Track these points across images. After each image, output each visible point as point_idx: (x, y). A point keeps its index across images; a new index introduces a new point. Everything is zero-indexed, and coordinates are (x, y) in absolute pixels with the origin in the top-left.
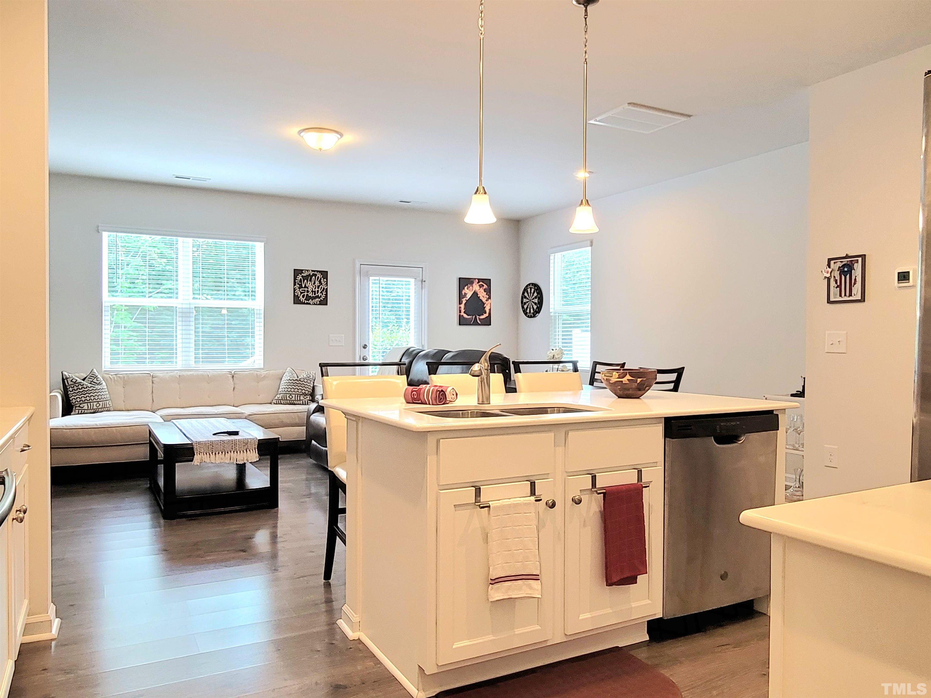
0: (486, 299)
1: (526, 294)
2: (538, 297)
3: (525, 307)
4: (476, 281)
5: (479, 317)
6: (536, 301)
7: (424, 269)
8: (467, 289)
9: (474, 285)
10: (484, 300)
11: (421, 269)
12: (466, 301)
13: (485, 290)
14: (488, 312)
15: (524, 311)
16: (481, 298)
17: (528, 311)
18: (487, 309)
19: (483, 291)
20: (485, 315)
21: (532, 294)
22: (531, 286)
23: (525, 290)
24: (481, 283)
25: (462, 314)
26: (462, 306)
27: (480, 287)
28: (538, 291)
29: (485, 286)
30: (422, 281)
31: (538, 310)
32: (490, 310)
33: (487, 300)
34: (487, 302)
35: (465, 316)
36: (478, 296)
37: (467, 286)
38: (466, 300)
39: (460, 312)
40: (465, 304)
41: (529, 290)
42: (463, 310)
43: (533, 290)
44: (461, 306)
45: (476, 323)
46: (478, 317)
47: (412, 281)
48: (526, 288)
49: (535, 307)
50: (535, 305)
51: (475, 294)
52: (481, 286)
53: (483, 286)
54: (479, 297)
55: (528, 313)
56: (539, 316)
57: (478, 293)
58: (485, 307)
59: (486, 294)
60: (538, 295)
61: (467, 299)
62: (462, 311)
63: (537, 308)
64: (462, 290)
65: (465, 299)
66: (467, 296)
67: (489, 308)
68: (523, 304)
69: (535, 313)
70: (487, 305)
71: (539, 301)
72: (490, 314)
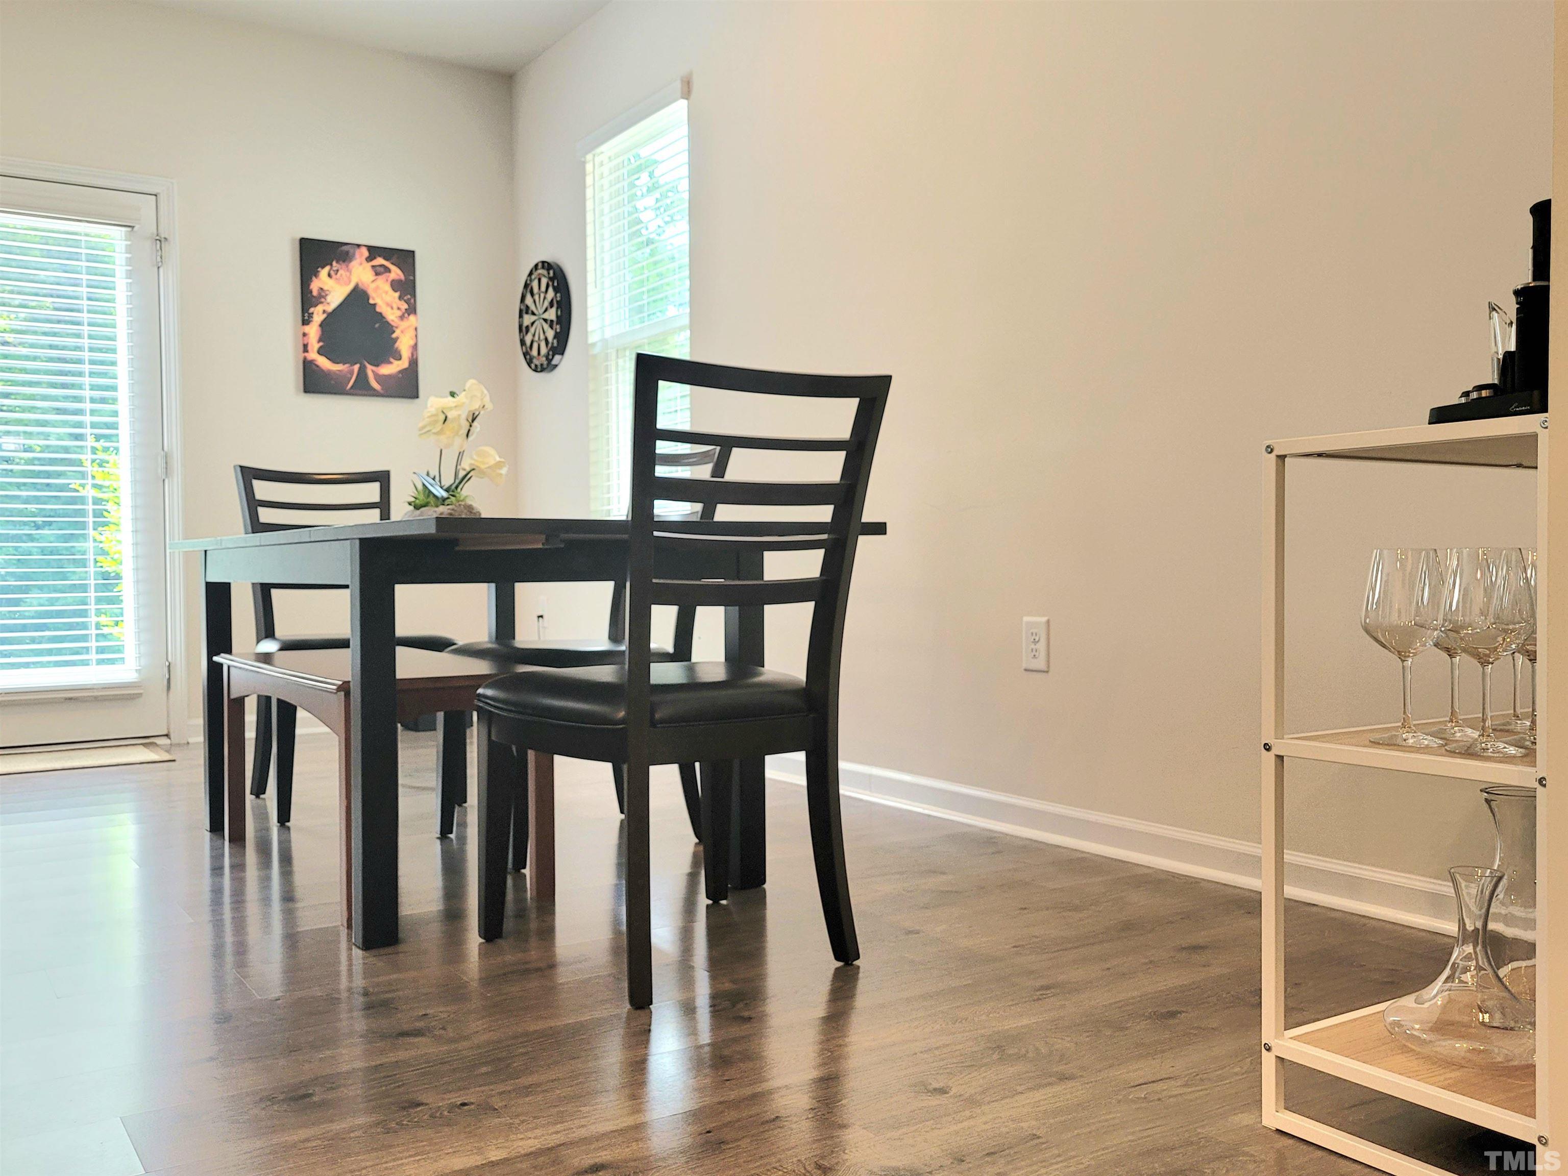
0: (399, 313)
1: (529, 300)
2: (558, 302)
3: (528, 339)
4: (361, 255)
5: (374, 368)
6: (552, 314)
7: (162, 198)
8: (329, 275)
9: (354, 264)
10: (392, 316)
11: (154, 197)
12: (325, 316)
13: (396, 285)
14: (406, 353)
15: (525, 354)
16: (382, 308)
17: (534, 352)
18: (404, 345)
19: (387, 287)
20: (396, 363)
21: (542, 295)
22: (540, 271)
23: (526, 286)
24: (380, 261)
25: (313, 355)
26: (313, 331)
27: (377, 274)
28: (556, 284)
29: (396, 273)
30: (160, 240)
31: (560, 345)
32: (415, 347)
33: (402, 318)
34: (404, 324)
35: (323, 362)
36: (371, 301)
37: (327, 268)
38: (324, 312)
39: (305, 348)
40: (322, 325)
41: (535, 284)
42: (314, 345)
43: (544, 281)
44: (307, 329)
45: (362, 388)
46: (370, 369)
47: (116, 236)
48: (528, 282)
49: (550, 334)
50: (550, 329)
51: (358, 297)
52: (379, 271)
53: (389, 271)
54: (375, 305)
55: (534, 357)
56: (567, 362)
57: (371, 292)
58: (397, 338)
59: (400, 298)
60: (556, 294)
61: (330, 309)
62: (309, 348)
63: (555, 337)
64: (310, 280)
65: (320, 308)
66: (329, 298)
67: (412, 343)
68: (523, 330)
69: (551, 353)
70: (402, 332)
71: (559, 313)
72: (414, 363)
